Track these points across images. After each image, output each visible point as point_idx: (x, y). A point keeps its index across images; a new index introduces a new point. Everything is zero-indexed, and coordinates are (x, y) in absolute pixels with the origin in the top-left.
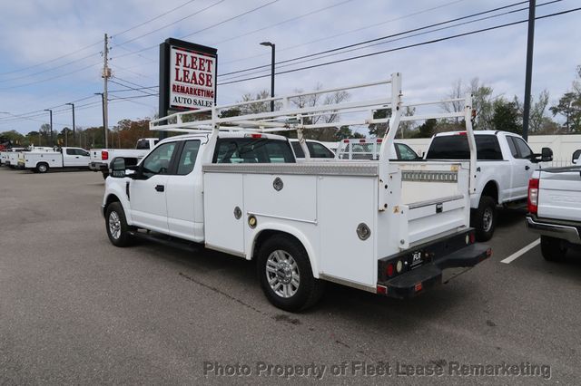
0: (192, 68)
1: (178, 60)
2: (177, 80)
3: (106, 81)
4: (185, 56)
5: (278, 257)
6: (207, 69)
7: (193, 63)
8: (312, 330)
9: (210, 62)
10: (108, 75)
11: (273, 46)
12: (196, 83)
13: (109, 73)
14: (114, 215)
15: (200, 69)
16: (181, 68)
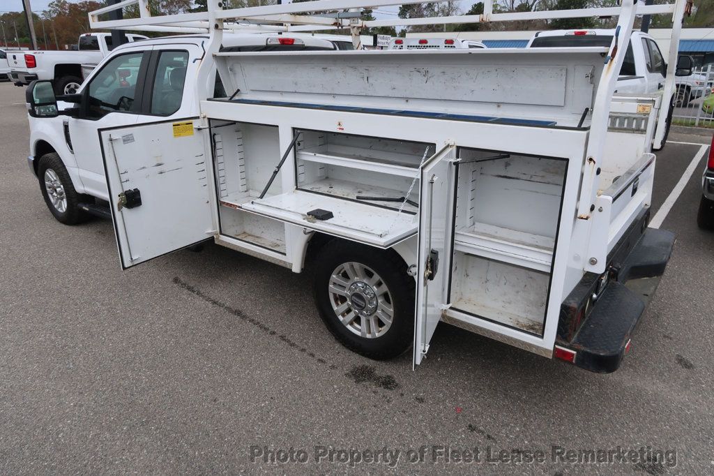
5: (350, 273)
8: (421, 400)
14: (50, 174)
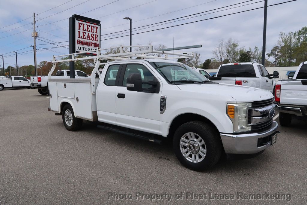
0: (87, 31)
1: (80, 26)
2: (79, 37)
3: (35, 39)
4: (83, 24)
6: (95, 32)
7: (88, 28)
9: (97, 28)
10: (36, 36)
11: (131, 20)
12: (89, 39)
13: (37, 34)
15: (92, 32)
16: (81, 31)
